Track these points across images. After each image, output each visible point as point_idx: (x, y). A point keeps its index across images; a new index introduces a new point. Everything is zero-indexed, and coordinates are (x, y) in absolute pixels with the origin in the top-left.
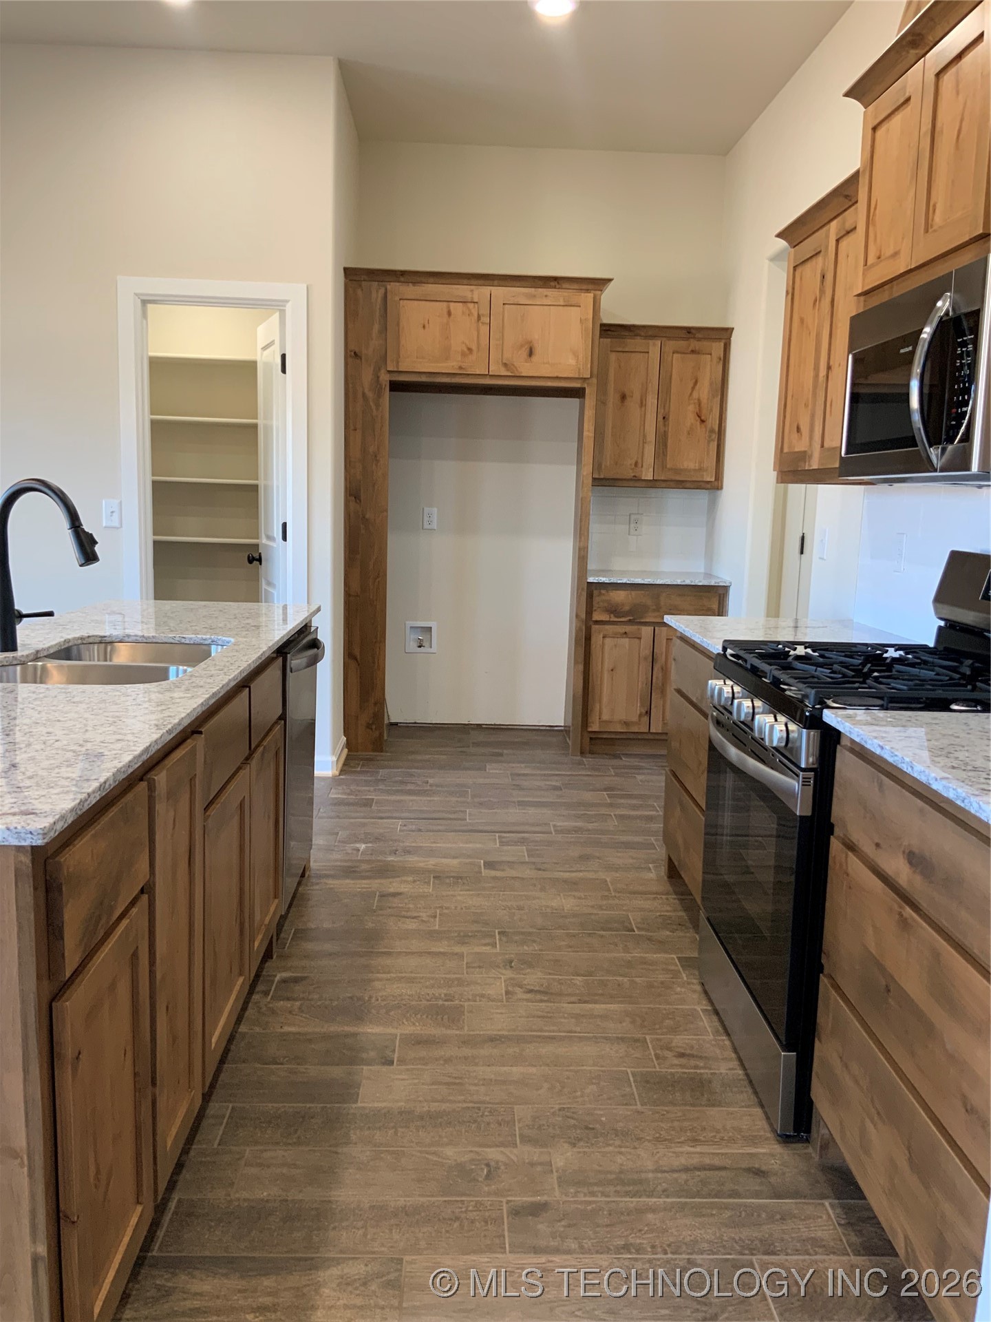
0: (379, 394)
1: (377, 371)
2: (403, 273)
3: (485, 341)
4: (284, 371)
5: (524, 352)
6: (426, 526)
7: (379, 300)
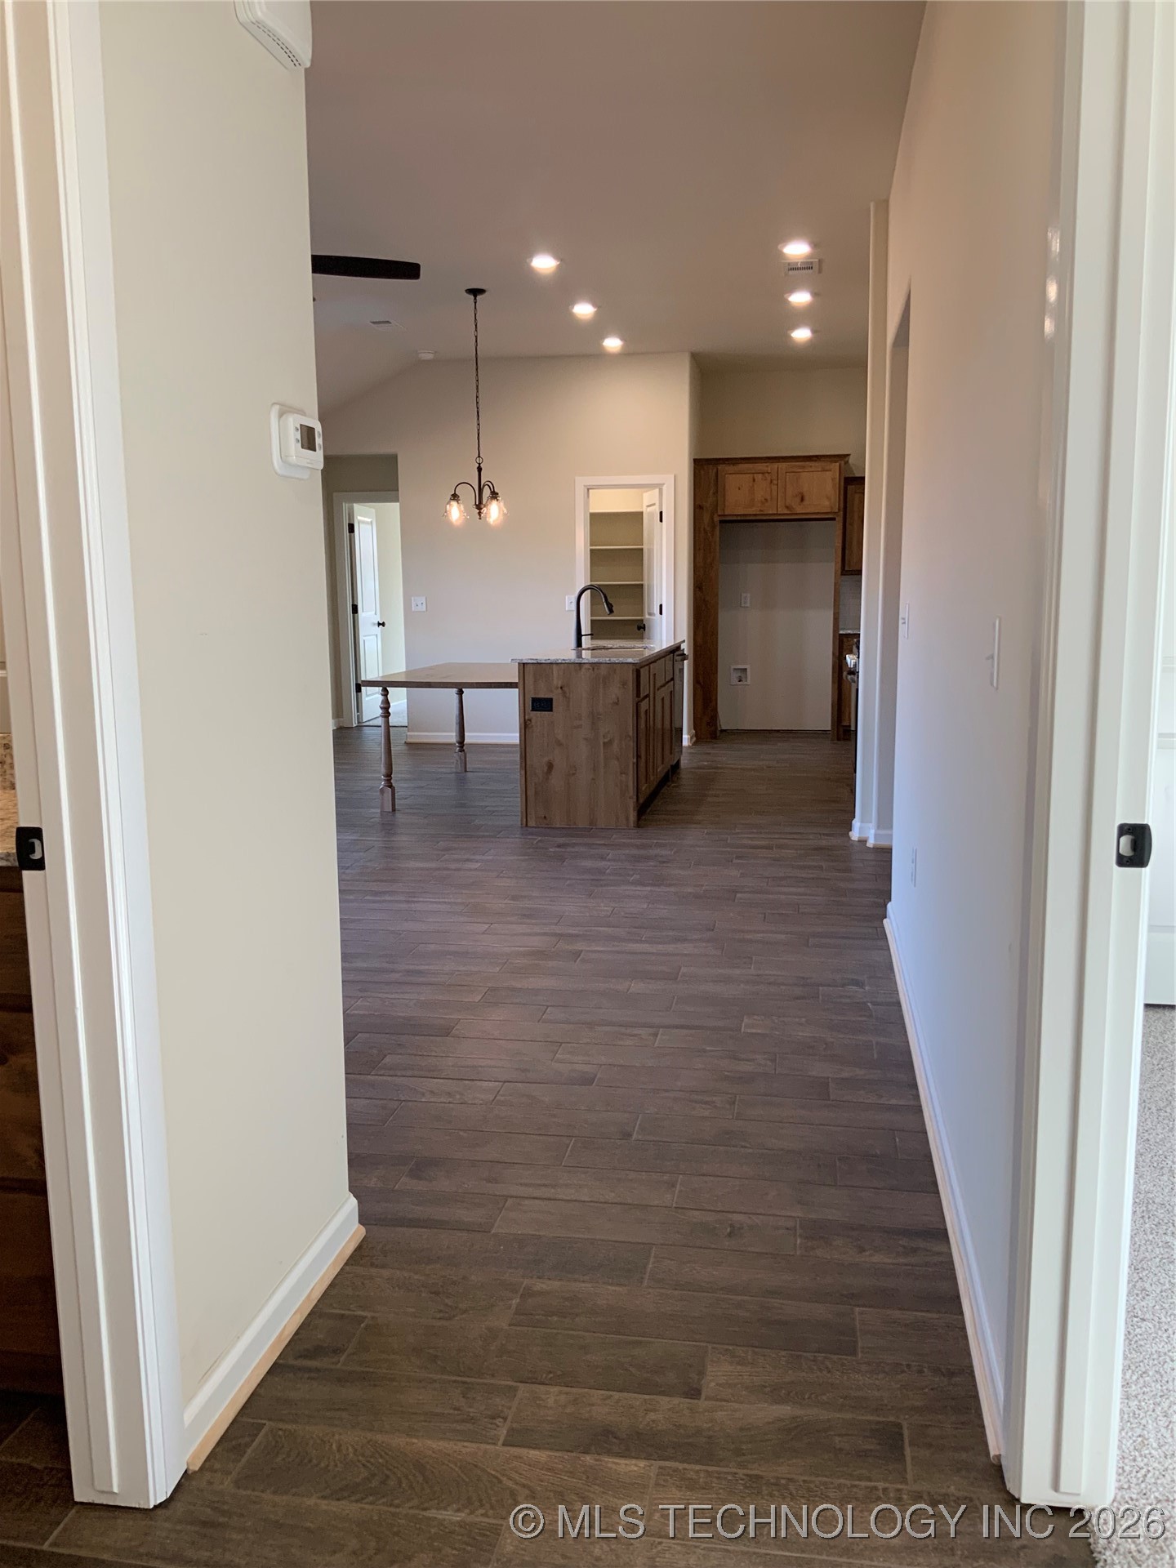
0: (713, 527)
1: (712, 515)
2: (728, 459)
3: (775, 493)
4: (661, 521)
5: (798, 499)
6: (743, 605)
7: (714, 474)
